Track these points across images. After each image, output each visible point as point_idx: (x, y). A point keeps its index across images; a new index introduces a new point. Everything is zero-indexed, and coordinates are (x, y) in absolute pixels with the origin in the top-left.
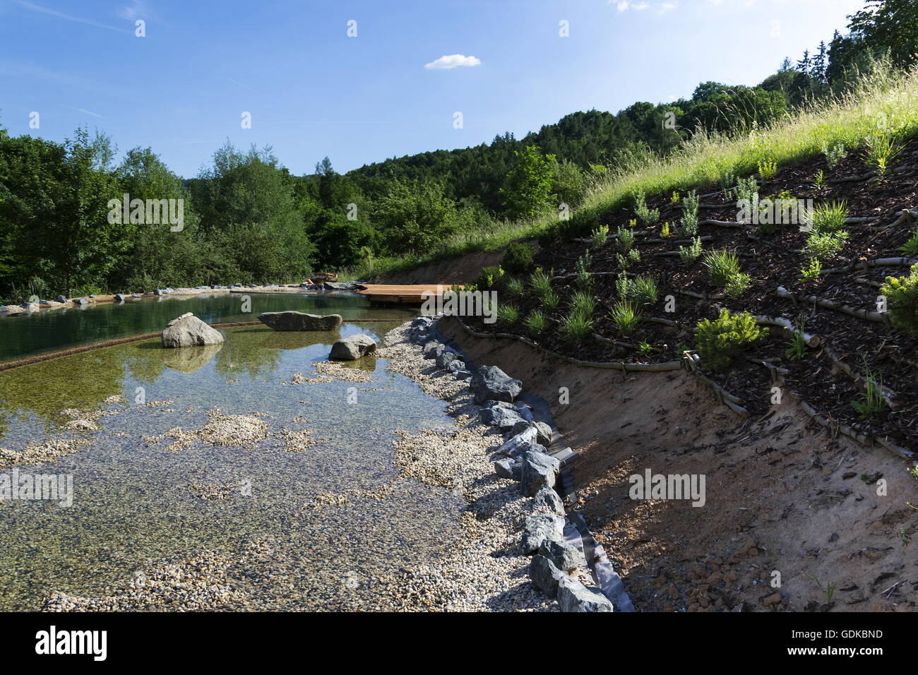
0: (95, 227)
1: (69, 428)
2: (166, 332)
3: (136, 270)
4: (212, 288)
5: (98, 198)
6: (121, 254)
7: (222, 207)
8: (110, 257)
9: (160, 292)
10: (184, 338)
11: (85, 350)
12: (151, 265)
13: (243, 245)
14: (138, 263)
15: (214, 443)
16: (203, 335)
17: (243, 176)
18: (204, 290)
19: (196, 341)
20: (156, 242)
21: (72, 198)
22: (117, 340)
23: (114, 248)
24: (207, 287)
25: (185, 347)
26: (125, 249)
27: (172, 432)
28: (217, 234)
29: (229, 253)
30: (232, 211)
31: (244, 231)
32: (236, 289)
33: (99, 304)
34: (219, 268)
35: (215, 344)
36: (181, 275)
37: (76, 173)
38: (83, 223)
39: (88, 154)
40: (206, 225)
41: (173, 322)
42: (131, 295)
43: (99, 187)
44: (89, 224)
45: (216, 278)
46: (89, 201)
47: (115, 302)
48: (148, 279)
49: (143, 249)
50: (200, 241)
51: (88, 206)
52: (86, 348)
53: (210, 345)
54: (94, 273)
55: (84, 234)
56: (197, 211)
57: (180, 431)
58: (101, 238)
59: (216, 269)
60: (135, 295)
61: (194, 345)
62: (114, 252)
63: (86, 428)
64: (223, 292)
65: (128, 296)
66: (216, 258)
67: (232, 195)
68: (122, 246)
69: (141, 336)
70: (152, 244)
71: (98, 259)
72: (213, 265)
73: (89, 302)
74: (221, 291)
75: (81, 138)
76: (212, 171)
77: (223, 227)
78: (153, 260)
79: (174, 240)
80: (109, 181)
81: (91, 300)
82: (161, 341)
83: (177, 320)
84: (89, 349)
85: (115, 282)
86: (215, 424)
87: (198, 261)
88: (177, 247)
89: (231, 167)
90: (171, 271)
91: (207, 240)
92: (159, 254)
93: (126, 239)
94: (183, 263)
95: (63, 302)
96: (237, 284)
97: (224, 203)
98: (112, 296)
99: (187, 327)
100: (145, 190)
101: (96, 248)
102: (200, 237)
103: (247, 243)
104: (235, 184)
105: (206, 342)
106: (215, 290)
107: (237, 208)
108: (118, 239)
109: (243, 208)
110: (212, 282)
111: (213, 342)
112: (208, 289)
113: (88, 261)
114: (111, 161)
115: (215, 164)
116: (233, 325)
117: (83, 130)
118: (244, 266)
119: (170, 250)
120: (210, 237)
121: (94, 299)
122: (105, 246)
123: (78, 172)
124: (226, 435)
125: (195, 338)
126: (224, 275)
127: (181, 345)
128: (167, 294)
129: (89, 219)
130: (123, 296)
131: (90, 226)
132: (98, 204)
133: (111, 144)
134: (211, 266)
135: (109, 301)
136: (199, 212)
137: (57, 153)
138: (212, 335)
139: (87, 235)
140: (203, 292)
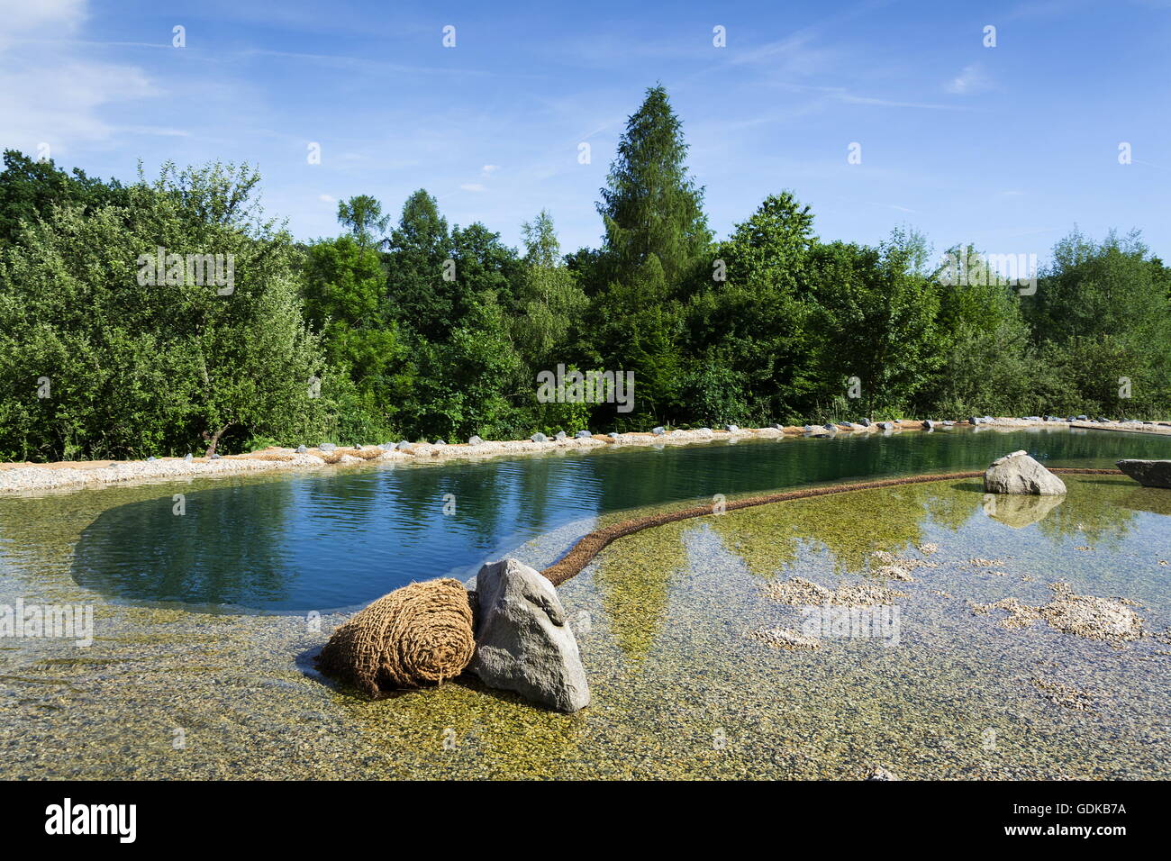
0: (905, 340)
1: (882, 574)
2: (990, 473)
3: (946, 393)
4: (1045, 419)
5: (911, 308)
6: (932, 372)
7: (1060, 314)
8: (919, 376)
9: (977, 421)
10: (1014, 483)
11: (893, 484)
12: (964, 387)
13: (1088, 365)
14: (949, 383)
15: (1063, 629)
16: (1038, 481)
17: (1094, 272)
18: (1034, 422)
19: (1029, 488)
20: (971, 358)
21: (883, 308)
22: (929, 476)
23: (925, 365)
24: (1037, 418)
25: (1014, 494)
26: (937, 367)
27: (1006, 602)
28: (1051, 349)
29: (1067, 374)
30: (1075, 320)
31: (1091, 345)
32: (1076, 423)
33: (906, 430)
34: (1053, 394)
35: (1054, 495)
36: (1001, 401)
37: (888, 279)
38: (892, 336)
39: (903, 256)
40: (1037, 338)
41: (1000, 461)
42: (941, 423)
43: (913, 294)
44: (899, 337)
45: (1048, 407)
46: (901, 311)
47: (923, 429)
48: (959, 403)
49: (956, 367)
50: (1029, 359)
51: (899, 317)
52: (895, 481)
53: (1048, 495)
54: (898, 394)
55: (893, 348)
56: (1026, 319)
57: (1016, 603)
58: (911, 354)
59: (1049, 395)
60: (946, 422)
61: (1026, 493)
62: (925, 369)
63: (900, 578)
64: (1061, 425)
65: (937, 423)
66: (1050, 381)
67: (1077, 298)
68: (934, 363)
69: (958, 474)
70: (967, 361)
71: (905, 377)
72: (1044, 389)
73: (895, 428)
74: (1056, 424)
75: (897, 238)
76: (1050, 268)
77: (1061, 340)
78: (967, 381)
79: (995, 356)
80: (925, 287)
81: (895, 425)
82: (982, 483)
83: (1005, 459)
84: (897, 484)
85: (922, 405)
86: (1064, 603)
87: (1025, 383)
88: (998, 366)
89: (1076, 262)
90: (988, 395)
91: (1038, 357)
92: (975, 373)
93: (939, 355)
94: (1004, 386)
95: (867, 426)
96: (1080, 417)
97: (1062, 309)
98: (920, 423)
99: (1018, 468)
100: (962, 296)
101: (904, 365)
102: (1029, 354)
103: (1095, 363)
104: (1081, 285)
105: (1042, 491)
106: (1048, 422)
107: (1083, 315)
108: (929, 355)
109: (1091, 316)
110: (1045, 413)
111: (1052, 491)
112: (1039, 420)
113: (894, 379)
114: (926, 263)
115: (1054, 259)
116: (1078, 472)
117: (900, 230)
118: (1088, 393)
119: (989, 369)
120: (1043, 354)
121: (899, 425)
122: (915, 362)
123: (891, 277)
124: (1080, 622)
125: (1028, 484)
126: (1058, 403)
127: (1009, 491)
128: (985, 424)
129: (899, 331)
130: (932, 423)
131: (900, 340)
132: (910, 314)
133: (926, 244)
134: (1043, 390)
135: (915, 428)
136: (1029, 321)
137: (870, 258)
138: (1051, 483)
139: (896, 350)
140: (1033, 424)
